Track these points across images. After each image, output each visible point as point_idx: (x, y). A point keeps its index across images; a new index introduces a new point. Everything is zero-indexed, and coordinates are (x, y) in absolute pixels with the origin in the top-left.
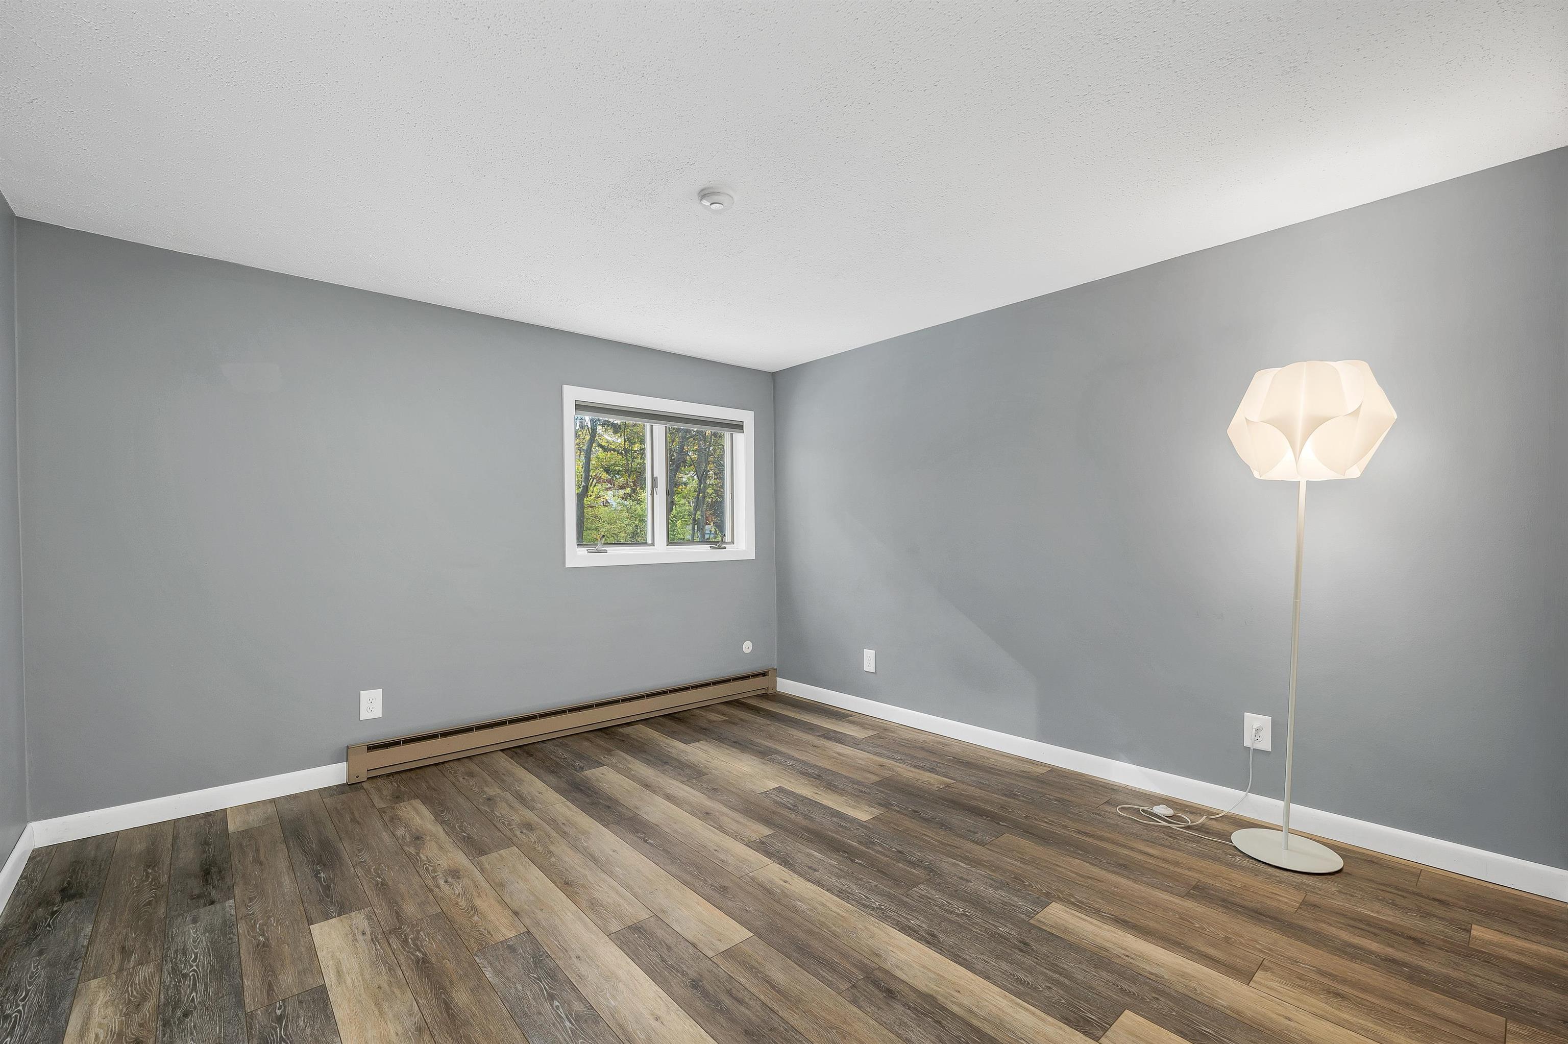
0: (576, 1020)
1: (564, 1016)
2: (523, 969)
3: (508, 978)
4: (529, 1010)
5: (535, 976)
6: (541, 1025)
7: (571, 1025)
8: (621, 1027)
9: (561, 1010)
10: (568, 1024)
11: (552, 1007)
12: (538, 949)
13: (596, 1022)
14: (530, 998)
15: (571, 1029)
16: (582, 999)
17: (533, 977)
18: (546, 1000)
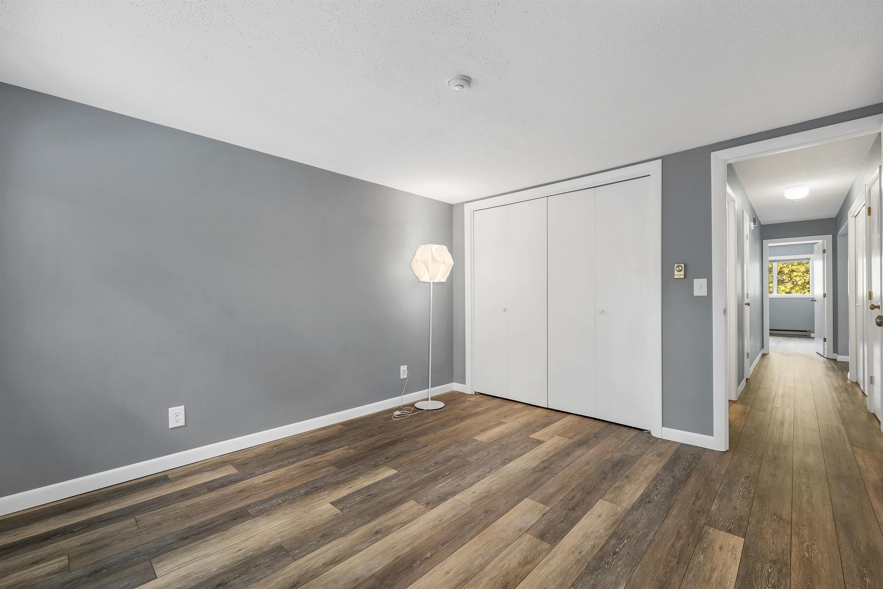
0: (621, 539)
1: (622, 545)
2: (606, 574)
3: (617, 577)
4: (630, 558)
5: (606, 566)
6: (634, 550)
7: (626, 540)
8: (613, 524)
9: (620, 547)
10: (625, 541)
11: (620, 551)
12: (584, 574)
13: (616, 533)
14: (622, 561)
15: (627, 540)
16: (607, 542)
17: (608, 566)
18: (618, 555)
